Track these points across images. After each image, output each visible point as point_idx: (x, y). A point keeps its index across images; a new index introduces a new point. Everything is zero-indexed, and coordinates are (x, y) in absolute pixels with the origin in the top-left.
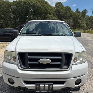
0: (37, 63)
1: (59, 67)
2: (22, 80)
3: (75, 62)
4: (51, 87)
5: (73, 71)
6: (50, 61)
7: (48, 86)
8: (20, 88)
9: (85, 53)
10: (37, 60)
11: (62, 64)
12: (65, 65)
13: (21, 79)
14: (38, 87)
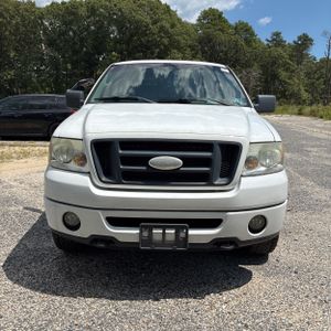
0: (144, 168)
1: (205, 179)
2: (102, 216)
3: (249, 168)
4: (182, 235)
5: (243, 190)
6: (179, 163)
7: (173, 231)
8: (95, 239)
9: (281, 147)
10: (144, 160)
11: (213, 169)
12: (222, 176)
13: (100, 212)
14: (145, 234)
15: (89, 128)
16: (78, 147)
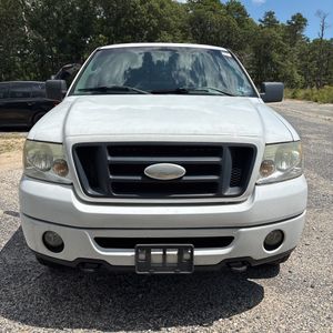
0: (140, 178)
1: (213, 190)
2: (90, 237)
3: (264, 174)
4: (186, 256)
5: (260, 202)
6: (181, 172)
7: (176, 253)
8: (82, 263)
9: (300, 147)
10: (139, 169)
11: (221, 180)
12: (232, 186)
13: (86, 232)
14: (142, 256)
15: (71, 129)
16: (57, 152)
